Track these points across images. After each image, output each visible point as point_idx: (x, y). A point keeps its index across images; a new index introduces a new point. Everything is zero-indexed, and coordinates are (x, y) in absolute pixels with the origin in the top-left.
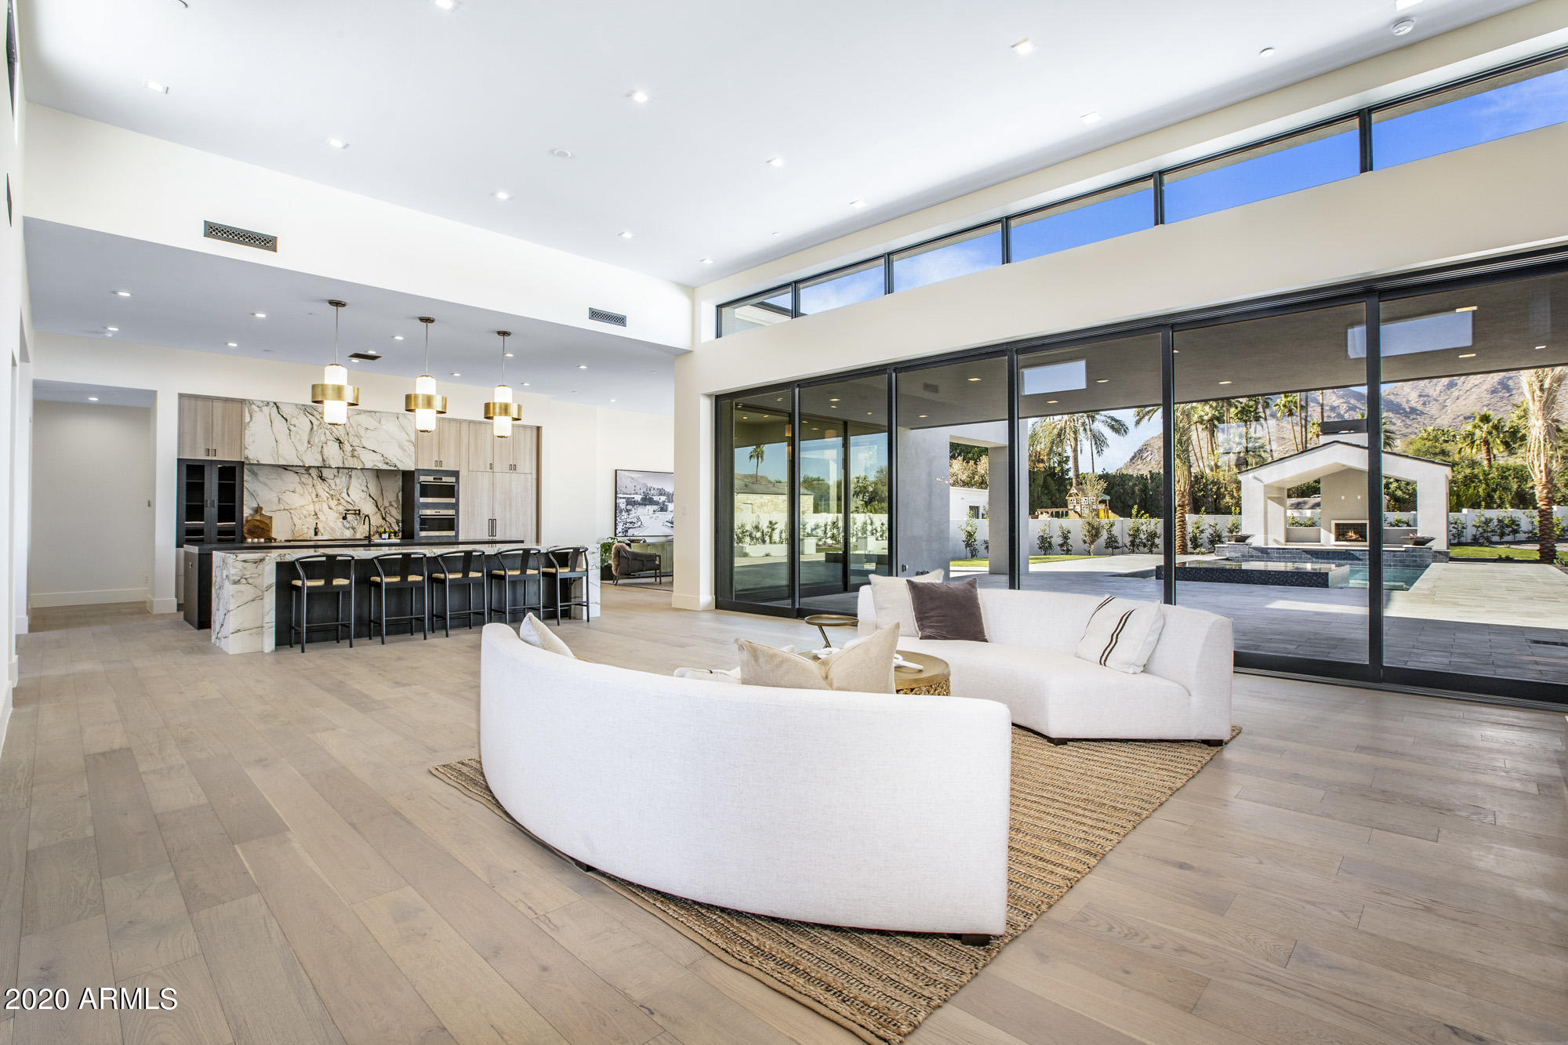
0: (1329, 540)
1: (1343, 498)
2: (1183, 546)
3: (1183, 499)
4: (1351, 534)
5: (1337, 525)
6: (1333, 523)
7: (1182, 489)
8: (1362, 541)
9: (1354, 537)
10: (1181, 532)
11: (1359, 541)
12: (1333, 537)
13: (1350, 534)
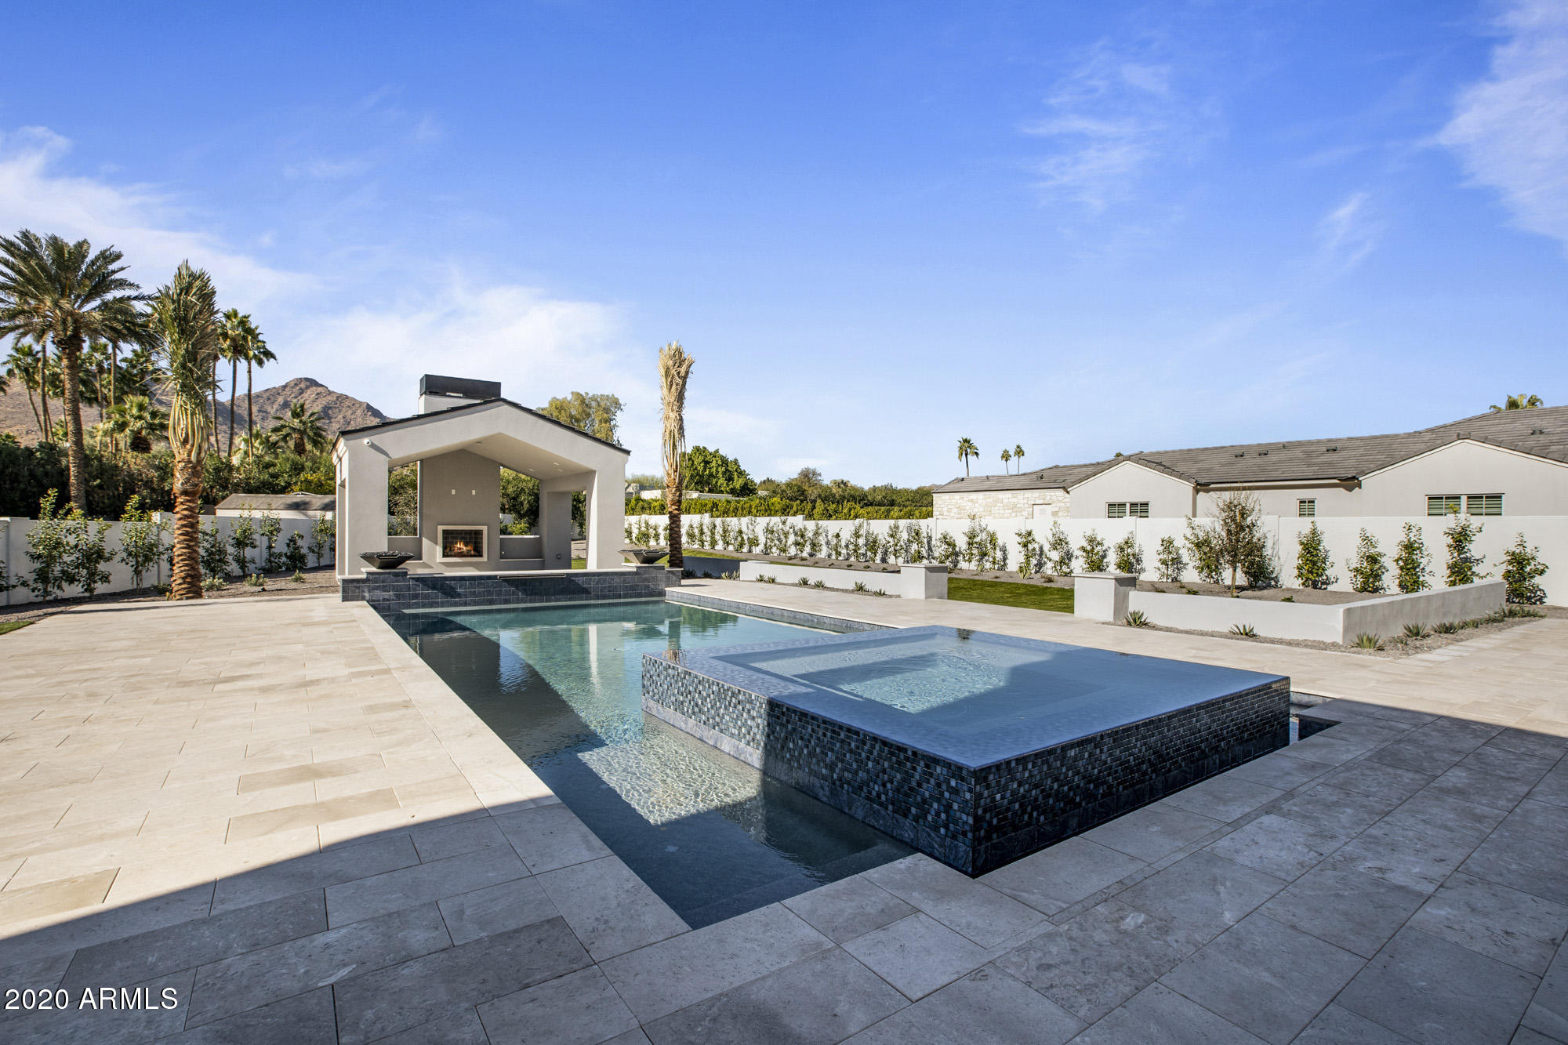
0: (433, 555)
1: (453, 492)
2: (192, 577)
3: (195, 480)
4: (460, 546)
5: (445, 532)
6: (441, 528)
7: (193, 458)
8: (475, 556)
9: (465, 549)
10: (188, 547)
11: (472, 556)
12: (439, 550)
13: (458, 546)
